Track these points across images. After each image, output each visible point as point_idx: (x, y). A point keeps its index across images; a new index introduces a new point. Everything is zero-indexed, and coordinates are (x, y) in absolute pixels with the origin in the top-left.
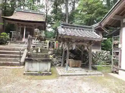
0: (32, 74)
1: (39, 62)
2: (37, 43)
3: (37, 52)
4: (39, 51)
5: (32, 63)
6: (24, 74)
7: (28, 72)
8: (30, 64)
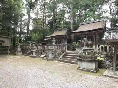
0: (81, 70)
1: (87, 62)
2: (85, 48)
3: (86, 54)
4: (87, 54)
5: (82, 62)
6: (77, 69)
7: (79, 68)
8: (81, 63)
